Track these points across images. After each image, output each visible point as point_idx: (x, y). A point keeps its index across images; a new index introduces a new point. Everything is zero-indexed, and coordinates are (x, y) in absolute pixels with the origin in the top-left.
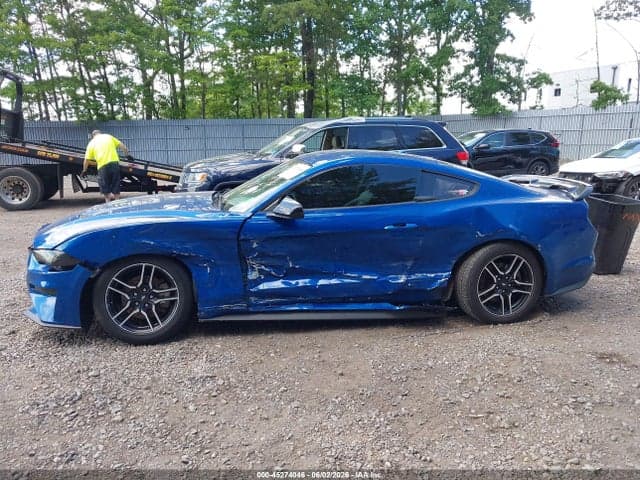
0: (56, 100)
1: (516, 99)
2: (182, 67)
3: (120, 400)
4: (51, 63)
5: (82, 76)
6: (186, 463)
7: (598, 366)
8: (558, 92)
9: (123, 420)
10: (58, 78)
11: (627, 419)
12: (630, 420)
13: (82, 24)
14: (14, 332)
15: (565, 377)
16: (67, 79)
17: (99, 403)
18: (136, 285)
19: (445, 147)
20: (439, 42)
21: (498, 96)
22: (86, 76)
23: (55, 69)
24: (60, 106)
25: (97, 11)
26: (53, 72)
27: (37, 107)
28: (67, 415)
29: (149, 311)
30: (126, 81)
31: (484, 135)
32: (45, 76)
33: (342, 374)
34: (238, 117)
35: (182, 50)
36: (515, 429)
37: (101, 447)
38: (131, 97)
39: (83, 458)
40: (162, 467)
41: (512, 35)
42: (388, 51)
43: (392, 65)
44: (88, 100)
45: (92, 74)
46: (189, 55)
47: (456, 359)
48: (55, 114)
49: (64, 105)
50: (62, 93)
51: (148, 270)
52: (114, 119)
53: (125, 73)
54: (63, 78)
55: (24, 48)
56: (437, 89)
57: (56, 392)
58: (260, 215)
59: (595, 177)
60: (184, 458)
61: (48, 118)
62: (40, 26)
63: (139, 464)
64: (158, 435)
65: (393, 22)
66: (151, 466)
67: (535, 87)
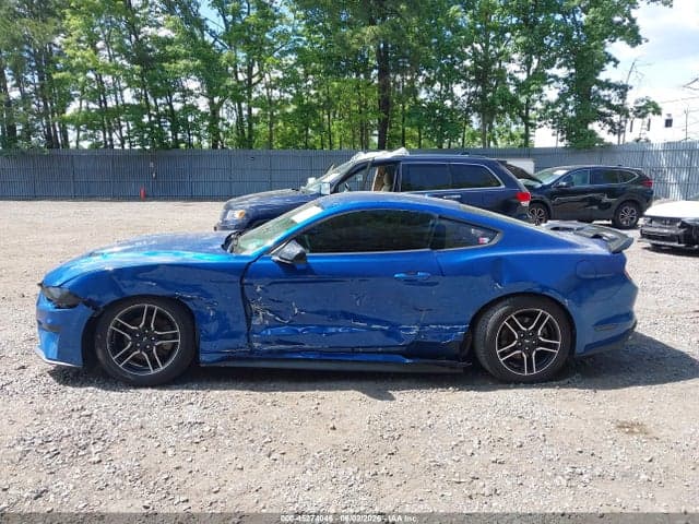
0: (121, 127)
1: (617, 129)
2: (250, 95)
3: (105, 441)
4: (117, 90)
5: (148, 103)
6: (147, 508)
7: (614, 435)
8: (669, 123)
9: (100, 461)
10: (125, 105)
11: (623, 495)
12: (627, 496)
13: (150, 50)
14: (23, 367)
15: (572, 446)
16: (133, 106)
17: (83, 443)
18: (138, 326)
19: (503, 186)
20: (529, 67)
21: (595, 126)
22: (152, 103)
23: (122, 96)
24: (124, 134)
25: (166, 37)
26: (119, 99)
27: (102, 134)
28: (48, 452)
29: (149, 353)
30: (193, 109)
31: (565, 172)
32: (111, 104)
33: (334, 428)
34: (306, 147)
35: (251, 76)
36: (495, 497)
37: (71, 486)
38: (195, 126)
39: (52, 496)
40: (124, 510)
41: (615, 60)
42: (473, 78)
43: (475, 93)
44: (152, 128)
45: (159, 101)
46: (259, 82)
47: (459, 419)
48: (119, 142)
49: (128, 132)
50: (126, 120)
51: (151, 311)
52: (178, 147)
53: (190, 101)
54: (128, 105)
55: (91, 75)
56: (526, 119)
57: (46, 430)
58: (266, 259)
59: (683, 223)
60: (146, 503)
61: (112, 146)
62: (106, 53)
63: (102, 506)
64: (129, 478)
65: (478, 46)
66: (114, 508)
67: (640, 117)
